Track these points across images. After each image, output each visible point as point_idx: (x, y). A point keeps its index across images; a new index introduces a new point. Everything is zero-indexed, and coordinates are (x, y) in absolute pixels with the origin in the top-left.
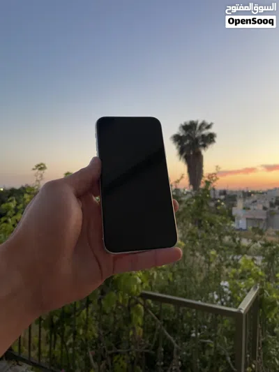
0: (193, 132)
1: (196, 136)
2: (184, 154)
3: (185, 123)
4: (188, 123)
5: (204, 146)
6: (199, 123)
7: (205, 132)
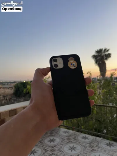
0: (101, 53)
1: (103, 55)
2: (98, 63)
3: (97, 50)
4: (99, 50)
5: (106, 59)
6: (103, 49)
7: (107, 53)
